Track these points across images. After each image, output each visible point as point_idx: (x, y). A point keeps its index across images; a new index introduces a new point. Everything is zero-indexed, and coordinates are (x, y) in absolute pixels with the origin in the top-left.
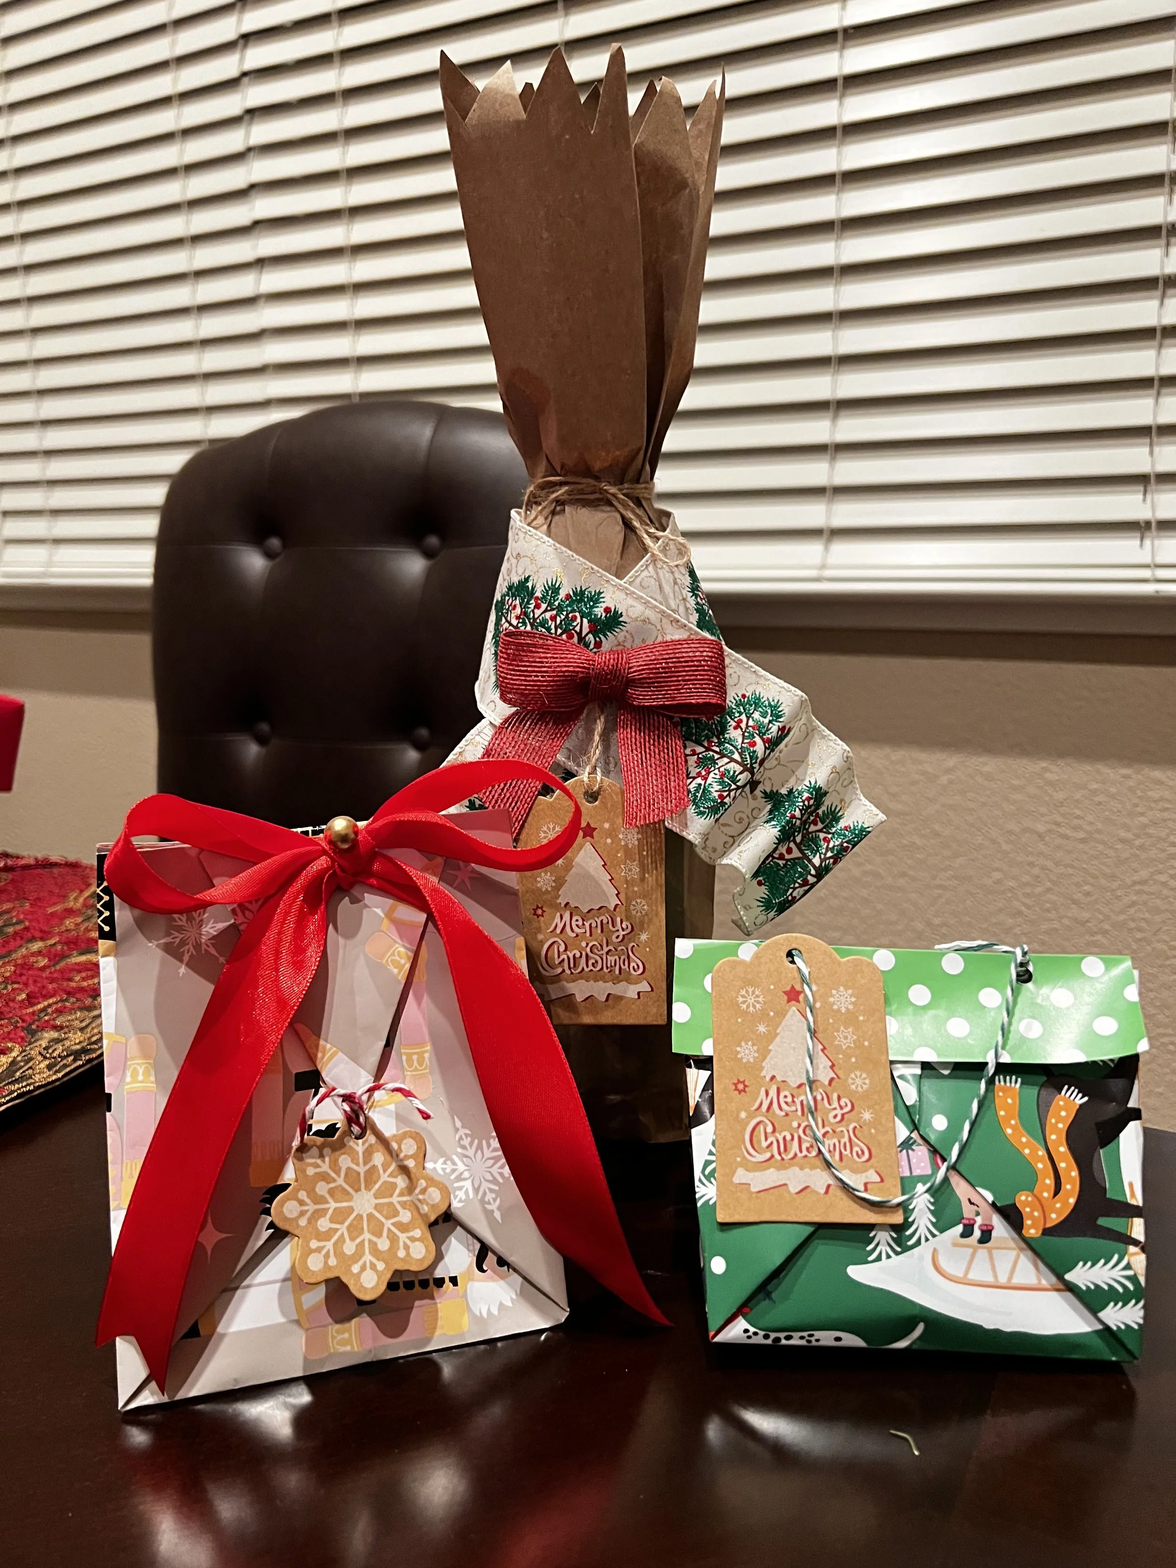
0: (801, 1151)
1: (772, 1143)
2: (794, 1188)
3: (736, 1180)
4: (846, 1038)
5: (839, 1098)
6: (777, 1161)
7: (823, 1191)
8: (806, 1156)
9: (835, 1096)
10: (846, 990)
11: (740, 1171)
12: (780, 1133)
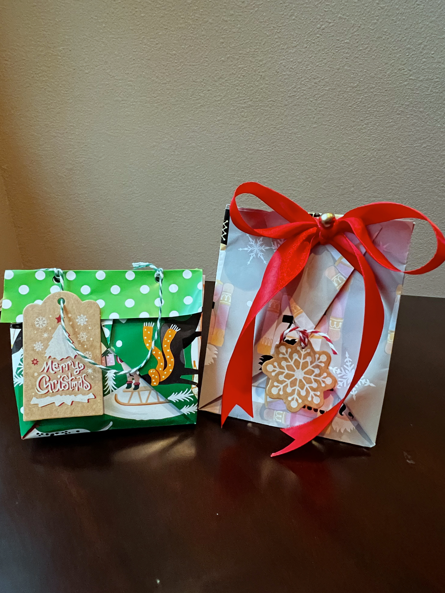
0: (61, 388)
1: (48, 386)
2: (57, 404)
3: (32, 403)
4: (83, 337)
5: (79, 363)
6: (50, 393)
7: (70, 404)
8: (63, 390)
9: (77, 363)
10: (84, 316)
11: (34, 399)
12: (52, 380)
